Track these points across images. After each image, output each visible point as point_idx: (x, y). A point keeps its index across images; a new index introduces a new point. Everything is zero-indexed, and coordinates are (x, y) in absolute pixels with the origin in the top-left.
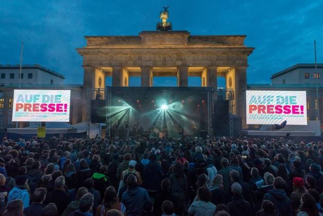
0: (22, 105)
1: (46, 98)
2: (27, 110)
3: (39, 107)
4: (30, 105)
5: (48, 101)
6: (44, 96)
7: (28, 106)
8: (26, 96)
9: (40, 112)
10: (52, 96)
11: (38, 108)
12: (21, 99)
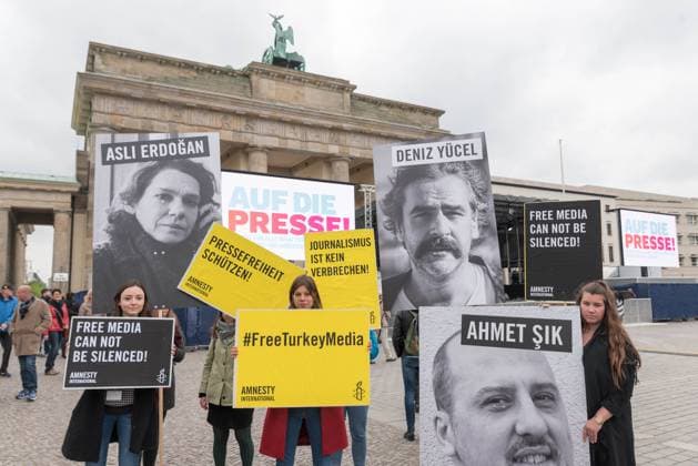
0: (242, 214)
1: (302, 200)
2: (259, 229)
3: (287, 221)
4: (264, 216)
5: (307, 208)
6: (297, 196)
7: (259, 219)
8: (254, 191)
9: (290, 235)
10: (316, 196)
11: (284, 224)
12: (239, 197)
